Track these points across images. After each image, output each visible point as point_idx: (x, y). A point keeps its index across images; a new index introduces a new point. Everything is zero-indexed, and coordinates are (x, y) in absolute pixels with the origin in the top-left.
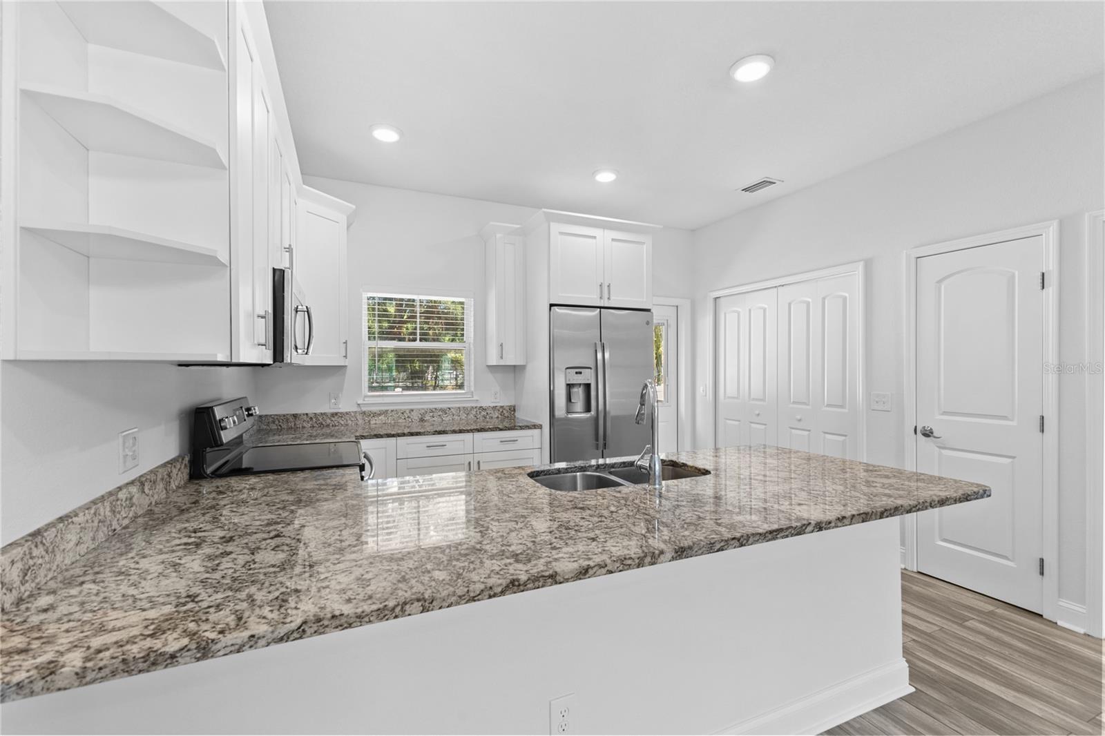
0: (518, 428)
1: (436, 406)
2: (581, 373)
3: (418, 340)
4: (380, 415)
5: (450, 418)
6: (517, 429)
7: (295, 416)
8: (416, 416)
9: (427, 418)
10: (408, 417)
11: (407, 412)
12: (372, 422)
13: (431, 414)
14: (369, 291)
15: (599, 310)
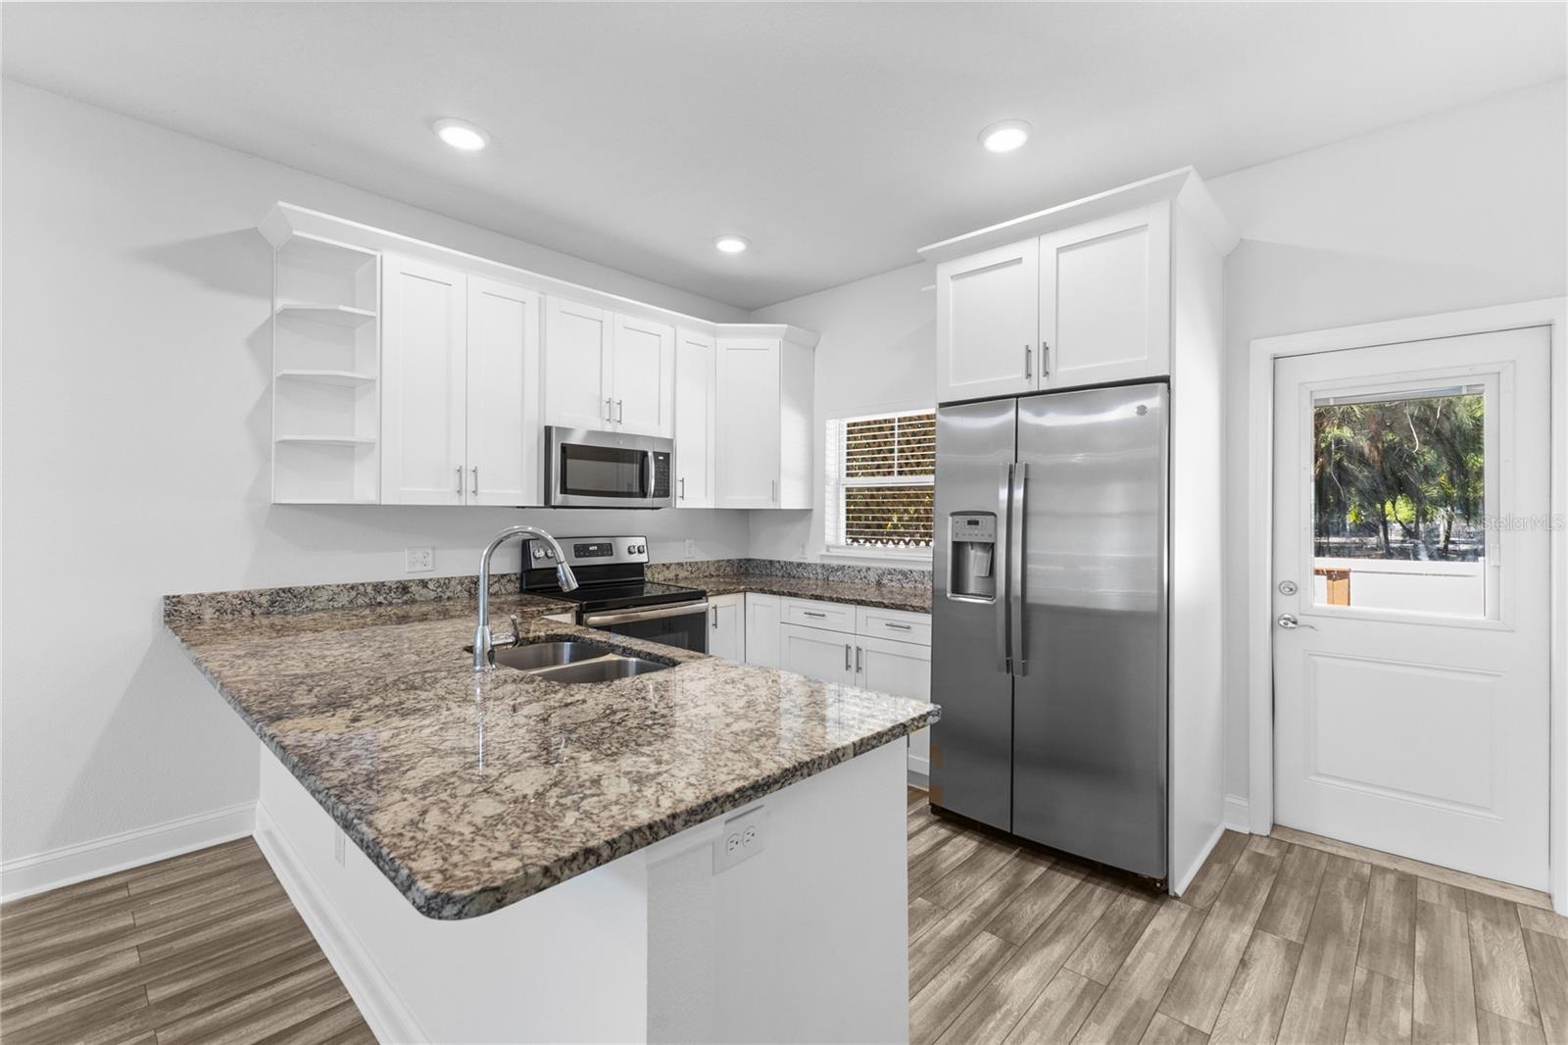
0: (911, 608)
1: (894, 566)
2: (976, 523)
3: (896, 473)
4: (837, 570)
5: (911, 585)
6: (908, 610)
7: (771, 562)
8: (873, 577)
9: (885, 581)
10: (865, 577)
11: (864, 570)
12: (831, 578)
13: (889, 576)
14: (849, 416)
15: (1015, 399)
